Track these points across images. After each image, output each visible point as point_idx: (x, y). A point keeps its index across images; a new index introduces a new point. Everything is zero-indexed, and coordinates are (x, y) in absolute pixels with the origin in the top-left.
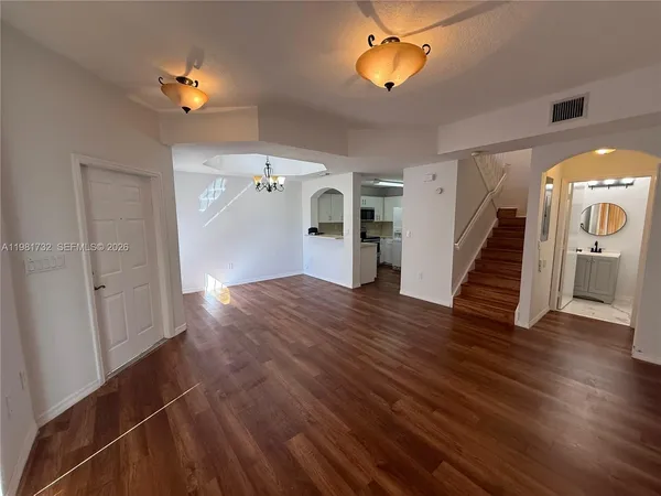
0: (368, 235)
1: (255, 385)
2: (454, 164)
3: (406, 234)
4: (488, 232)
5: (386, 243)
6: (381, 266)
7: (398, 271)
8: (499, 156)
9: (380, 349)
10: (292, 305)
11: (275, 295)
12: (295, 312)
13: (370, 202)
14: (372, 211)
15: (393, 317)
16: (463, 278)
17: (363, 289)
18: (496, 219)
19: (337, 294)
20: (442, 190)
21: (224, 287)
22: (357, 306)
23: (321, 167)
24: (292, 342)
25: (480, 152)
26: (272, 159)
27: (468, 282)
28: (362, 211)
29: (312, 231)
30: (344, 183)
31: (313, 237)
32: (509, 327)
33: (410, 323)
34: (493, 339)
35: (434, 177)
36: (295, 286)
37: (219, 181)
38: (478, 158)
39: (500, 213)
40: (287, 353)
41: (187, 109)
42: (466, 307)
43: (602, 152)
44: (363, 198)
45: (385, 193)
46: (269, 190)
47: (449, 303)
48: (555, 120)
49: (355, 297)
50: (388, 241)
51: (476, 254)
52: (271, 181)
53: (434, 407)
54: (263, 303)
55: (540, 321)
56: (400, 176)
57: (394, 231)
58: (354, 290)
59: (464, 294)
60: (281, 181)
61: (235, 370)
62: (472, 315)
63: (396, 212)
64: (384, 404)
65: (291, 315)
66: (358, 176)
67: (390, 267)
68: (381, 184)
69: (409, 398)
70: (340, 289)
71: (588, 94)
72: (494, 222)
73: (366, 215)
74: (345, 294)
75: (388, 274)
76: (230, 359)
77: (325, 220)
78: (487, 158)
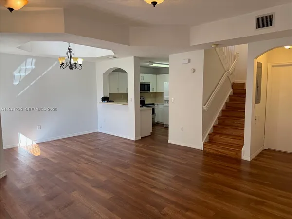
0: (146, 102)
1: (65, 207)
2: (202, 52)
3: (171, 100)
4: (226, 99)
5: (158, 108)
6: (155, 124)
7: (167, 128)
8: (232, 48)
9: (153, 179)
10: (91, 154)
11: (76, 147)
12: (93, 159)
13: (147, 78)
14: (148, 85)
15: (163, 158)
16: (210, 130)
17: (143, 140)
18: (231, 90)
19: (124, 145)
20: (194, 70)
21: (34, 143)
22: (137, 152)
23: (110, 53)
24: (92, 178)
25: (217, 45)
26: (72, 46)
27: (213, 133)
28: (141, 84)
29: (105, 99)
30: (128, 64)
31: (106, 104)
32: (239, 161)
33: (175, 161)
34: (227, 168)
35: (189, 61)
36: (92, 141)
37: (29, 60)
38: (217, 49)
39: (234, 85)
40: (88, 185)
41: (11, 10)
42: (213, 149)
43: (287, 47)
44: (141, 75)
45: (158, 71)
46: (71, 68)
47: (200, 147)
48: (258, 27)
49: (138, 146)
50: (161, 106)
51: (218, 113)
52: (73, 62)
53: (187, 210)
54: (68, 153)
55: (257, 156)
56: (166, 60)
57: (164, 99)
58: (136, 141)
59: (211, 140)
60: (80, 62)
61: (50, 198)
62: (216, 155)
63: (165, 85)
64: (156, 211)
65: (90, 161)
66: (137, 60)
67: (162, 125)
68: (154, 65)
69: (172, 206)
70: (126, 141)
71: (274, 13)
72: (230, 91)
73: (144, 88)
74: (131, 144)
75: (160, 130)
76: (45, 192)
77: (114, 91)
78: (224, 49)
